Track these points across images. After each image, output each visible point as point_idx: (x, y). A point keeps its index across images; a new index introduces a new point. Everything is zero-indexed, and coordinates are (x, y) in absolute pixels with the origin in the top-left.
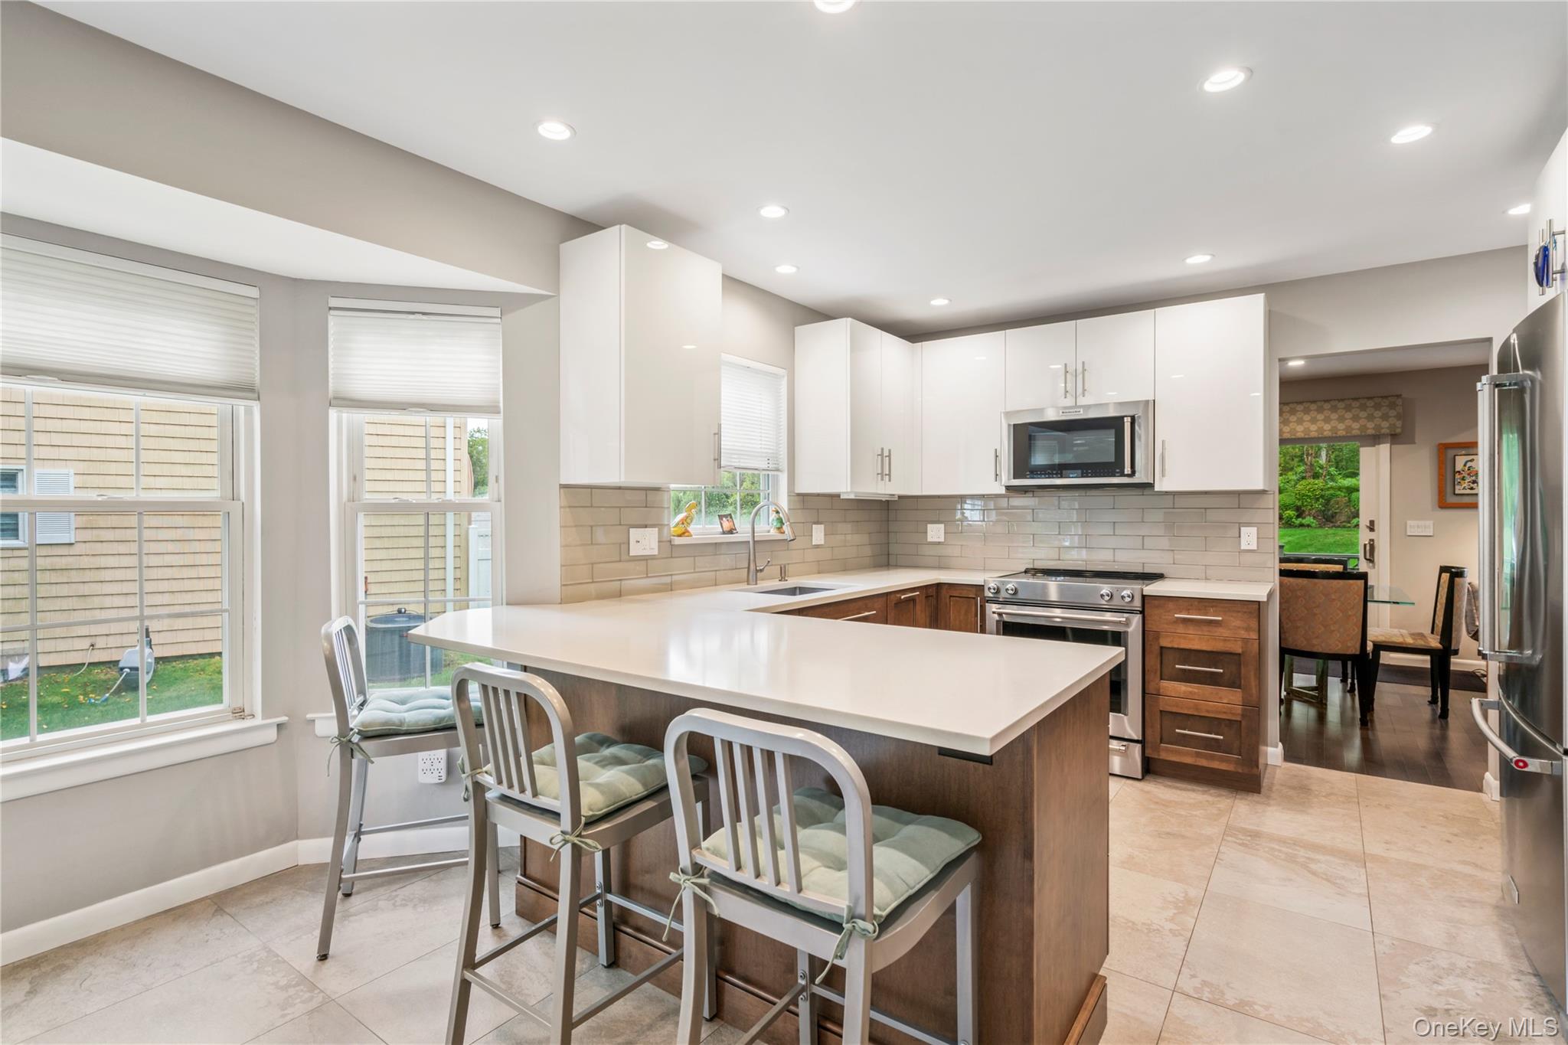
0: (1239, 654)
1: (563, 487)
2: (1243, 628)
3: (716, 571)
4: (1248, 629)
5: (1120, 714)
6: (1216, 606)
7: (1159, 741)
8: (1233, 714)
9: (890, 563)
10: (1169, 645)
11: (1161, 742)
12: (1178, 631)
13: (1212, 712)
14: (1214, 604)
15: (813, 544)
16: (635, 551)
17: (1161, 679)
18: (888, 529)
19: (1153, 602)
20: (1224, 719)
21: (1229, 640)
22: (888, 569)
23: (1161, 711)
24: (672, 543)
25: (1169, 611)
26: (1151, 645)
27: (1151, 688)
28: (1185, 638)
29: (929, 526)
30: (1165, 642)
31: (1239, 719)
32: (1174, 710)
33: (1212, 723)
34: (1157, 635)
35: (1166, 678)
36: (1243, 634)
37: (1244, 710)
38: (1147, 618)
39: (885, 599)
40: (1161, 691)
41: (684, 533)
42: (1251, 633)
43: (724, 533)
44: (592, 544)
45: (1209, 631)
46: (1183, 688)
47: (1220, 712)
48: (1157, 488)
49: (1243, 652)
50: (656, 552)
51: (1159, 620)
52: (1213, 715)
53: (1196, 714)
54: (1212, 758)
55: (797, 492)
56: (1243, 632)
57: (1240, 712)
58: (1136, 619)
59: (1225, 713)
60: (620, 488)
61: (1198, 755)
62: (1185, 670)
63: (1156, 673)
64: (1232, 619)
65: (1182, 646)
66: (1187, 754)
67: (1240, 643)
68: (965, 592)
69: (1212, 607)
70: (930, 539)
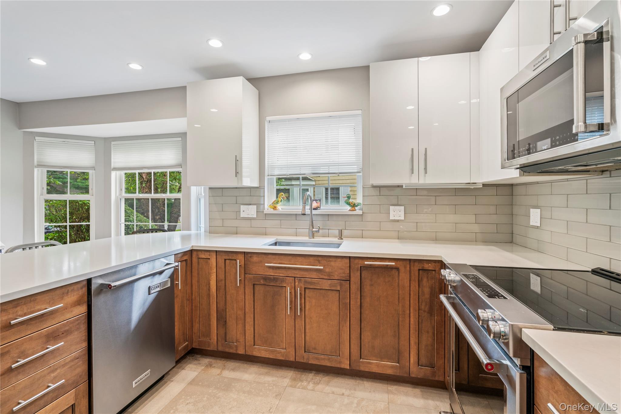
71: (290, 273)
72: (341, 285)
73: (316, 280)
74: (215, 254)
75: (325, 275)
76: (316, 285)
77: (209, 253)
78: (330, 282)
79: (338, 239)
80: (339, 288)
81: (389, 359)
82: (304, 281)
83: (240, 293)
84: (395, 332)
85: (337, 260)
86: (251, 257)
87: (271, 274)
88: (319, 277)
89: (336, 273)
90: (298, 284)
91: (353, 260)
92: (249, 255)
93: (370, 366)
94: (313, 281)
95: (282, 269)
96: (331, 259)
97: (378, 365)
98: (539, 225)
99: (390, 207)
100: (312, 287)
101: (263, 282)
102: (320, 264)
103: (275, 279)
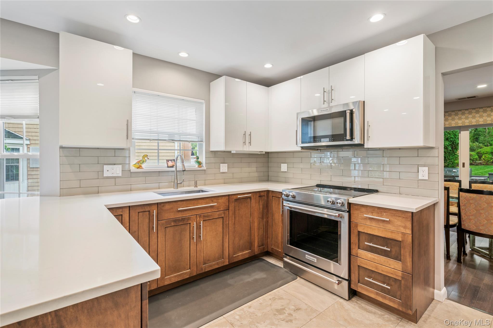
0: (401, 241)
1: (61, 147)
2: (402, 226)
3: (159, 183)
4: (405, 227)
5: (337, 264)
6: (387, 212)
7: (357, 281)
8: (396, 275)
9: (269, 180)
10: (363, 231)
11: (359, 282)
12: (367, 224)
13: (385, 272)
14: (386, 211)
15: (221, 172)
16: (106, 174)
17: (359, 248)
18: (268, 166)
19: (354, 206)
20: (392, 277)
21: (394, 233)
22: (268, 182)
23: (359, 266)
24: (131, 171)
25: (362, 212)
26: (353, 229)
27: (353, 252)
28: (370, 228)
29: (282, 164)
30: (360, 229)
31: (400, 279)
32: (365, 266)
33: (385, 279)
34: (357, 225)
35: (361, 248)
36: (403, 230)
37: (403, 274)
38: (352, 215)
39: (227, 197)
40: (359, 255)
41: (139, 167)
42: (407, 230)
43: (168, 167)
44: (80, 172)
45: (383, 226)
46: (370, 255)
47: (389, 273)
48: (365, 147)
49: (402, 240)
50: (120, 175)
51: (357, 216)
52: (385, 274)
53: (376, 271)
54: (385, 298)
55: (211, 150)
56: (402, 229)
57: (400, 275)
58: (346, 215)
59: (392, 274)
60: (98, 148)
61: (377, 294)
62: (370, 246)
63: (356, 244)
64: (395, 220)
65: (369, 232)
66: (372, 292)
67: (400, 235)
68: (277, 195)
69: (385, 212)
70: (282, 170)
71: (194, 213)
72: (224, 213)
73: (211, 214)
74: (128, 209)
75: (216, 209)
76: (210, 217)
77: (121, 210)
78: (219, 213)
79: (194, 187)
80: (223, 216)
81: (247, 249)
82: (203, 216)
83: (153, 237)
84: (249, 233)
85: (222, 198)
86: (163, 206)
87: (179, 216)
88: (212, 211)
89: (222, 206)
90: (199, 219)
91: (231, 196)
92: (162, 205)
93: (238, 257)
94: (209, 215)
95: (188, 211)
96: (219, 198)
97: (242, 255)
98: (287, 171)
99: (221, 164)
100: (208, 219)
101: (174, 224)
102: (213, 202)
103: (183, 219)
